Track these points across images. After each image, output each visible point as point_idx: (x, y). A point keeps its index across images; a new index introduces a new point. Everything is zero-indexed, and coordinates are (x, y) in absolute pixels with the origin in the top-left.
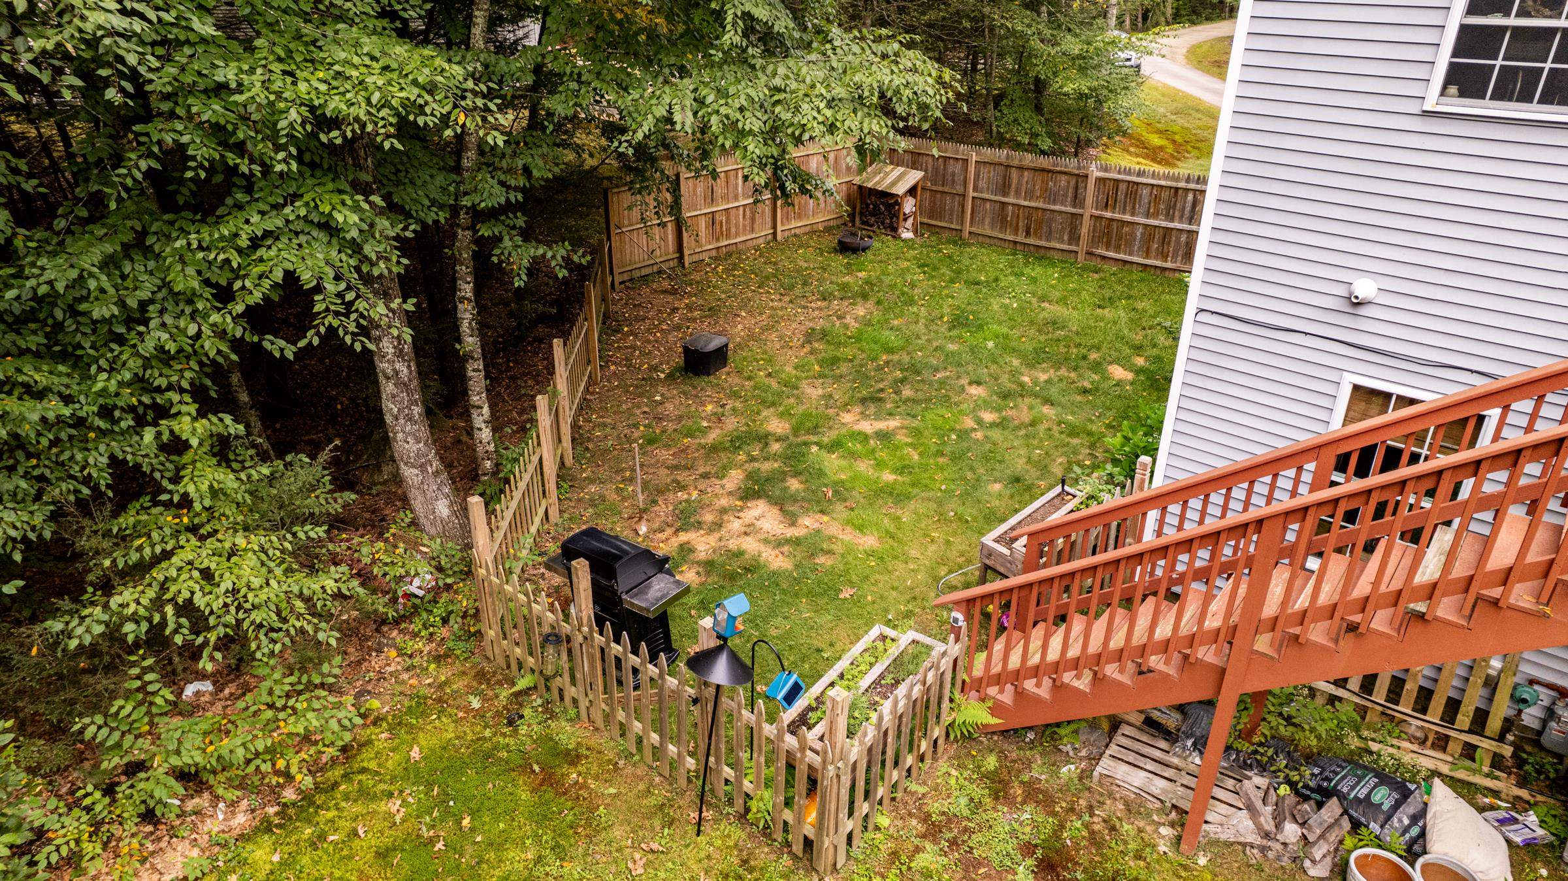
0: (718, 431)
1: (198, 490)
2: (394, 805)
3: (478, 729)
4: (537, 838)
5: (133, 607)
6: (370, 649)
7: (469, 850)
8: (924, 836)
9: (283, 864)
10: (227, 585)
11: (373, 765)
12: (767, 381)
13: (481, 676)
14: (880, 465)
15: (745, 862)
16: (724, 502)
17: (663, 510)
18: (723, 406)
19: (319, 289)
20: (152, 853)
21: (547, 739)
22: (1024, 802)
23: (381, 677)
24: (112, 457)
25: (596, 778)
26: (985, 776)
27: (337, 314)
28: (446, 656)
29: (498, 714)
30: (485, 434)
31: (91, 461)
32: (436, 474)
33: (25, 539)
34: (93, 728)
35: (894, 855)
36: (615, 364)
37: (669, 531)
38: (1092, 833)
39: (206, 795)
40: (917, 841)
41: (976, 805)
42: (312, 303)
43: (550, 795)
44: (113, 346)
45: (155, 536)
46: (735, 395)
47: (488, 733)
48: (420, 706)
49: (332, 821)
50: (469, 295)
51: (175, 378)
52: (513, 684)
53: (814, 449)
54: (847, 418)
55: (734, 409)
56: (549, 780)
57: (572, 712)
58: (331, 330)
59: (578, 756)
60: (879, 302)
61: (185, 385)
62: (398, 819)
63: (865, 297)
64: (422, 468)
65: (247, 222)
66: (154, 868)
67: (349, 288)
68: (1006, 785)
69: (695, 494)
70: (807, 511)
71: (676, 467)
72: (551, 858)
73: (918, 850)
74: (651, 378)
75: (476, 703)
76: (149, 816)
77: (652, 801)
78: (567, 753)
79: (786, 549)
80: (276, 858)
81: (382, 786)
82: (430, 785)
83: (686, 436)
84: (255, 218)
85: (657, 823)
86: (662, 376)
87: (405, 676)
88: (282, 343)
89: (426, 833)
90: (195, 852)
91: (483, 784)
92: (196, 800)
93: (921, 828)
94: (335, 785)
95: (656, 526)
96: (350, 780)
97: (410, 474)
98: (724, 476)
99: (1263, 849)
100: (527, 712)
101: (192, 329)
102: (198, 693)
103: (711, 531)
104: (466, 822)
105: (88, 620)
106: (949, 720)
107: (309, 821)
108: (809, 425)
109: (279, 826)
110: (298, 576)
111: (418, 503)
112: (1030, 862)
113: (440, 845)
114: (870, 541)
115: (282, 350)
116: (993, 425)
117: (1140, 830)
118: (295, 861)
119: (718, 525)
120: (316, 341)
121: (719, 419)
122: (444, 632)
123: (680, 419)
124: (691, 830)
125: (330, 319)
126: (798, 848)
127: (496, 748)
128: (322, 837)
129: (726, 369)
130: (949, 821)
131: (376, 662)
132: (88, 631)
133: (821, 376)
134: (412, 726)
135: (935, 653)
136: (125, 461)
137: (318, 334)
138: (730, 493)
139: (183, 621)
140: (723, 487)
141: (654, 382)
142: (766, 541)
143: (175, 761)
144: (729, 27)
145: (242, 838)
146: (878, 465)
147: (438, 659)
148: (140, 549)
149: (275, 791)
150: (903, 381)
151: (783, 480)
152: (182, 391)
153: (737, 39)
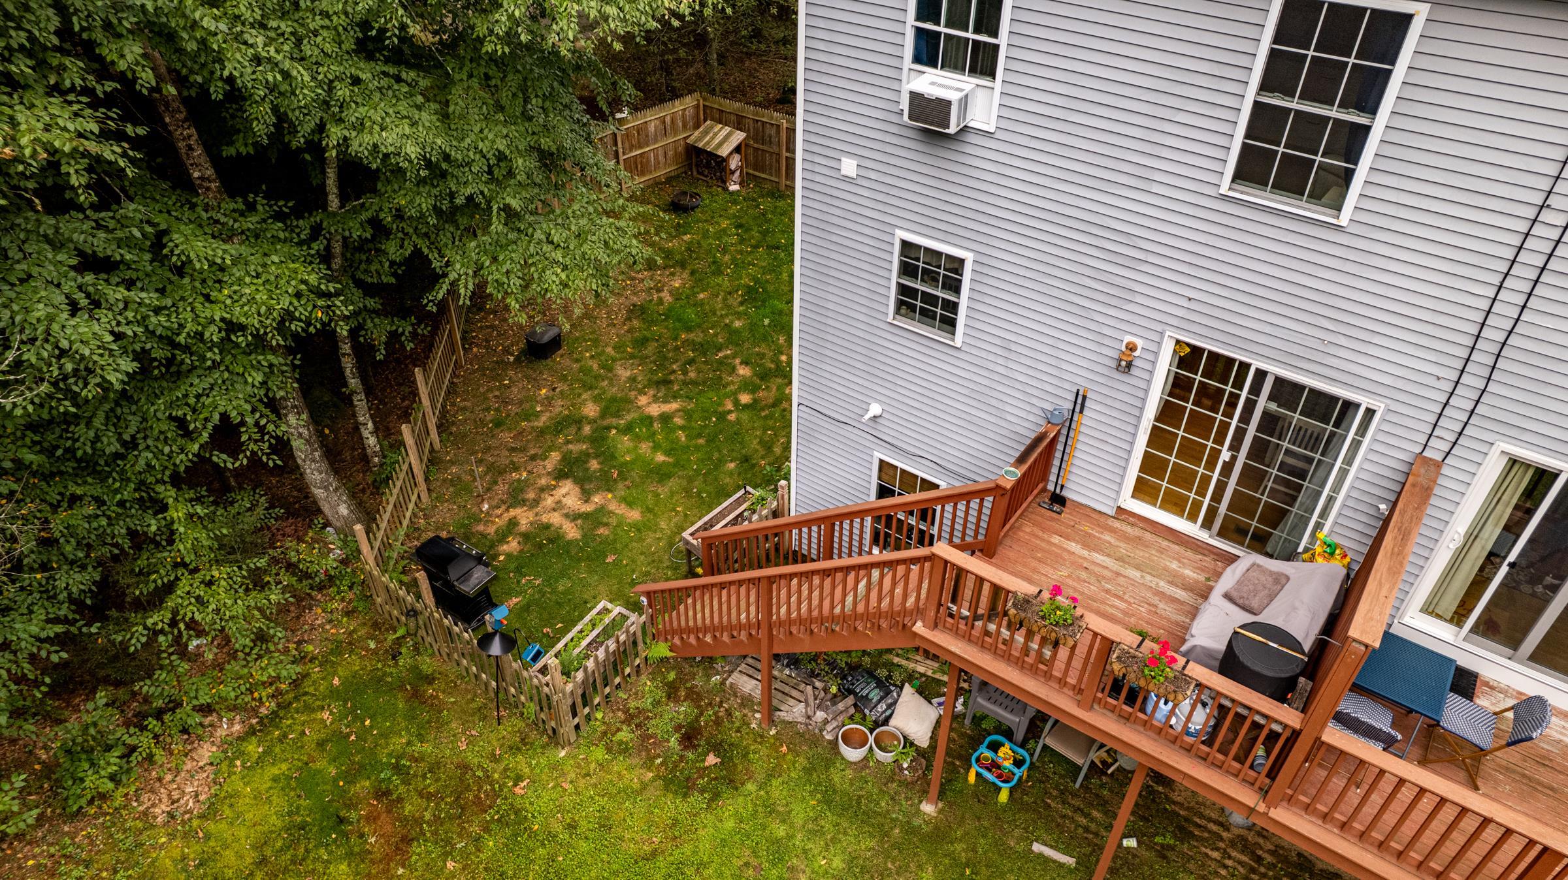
0: (548, 414)
1: (185, 548)
2: (326, 715)
3: (374, 662)
4: (408, 730)
5: (160, 625)
6: (304, 607)
7: (370, 739)
8: (623, 722)
9: (264, 752)
10: (212, 606)
11: (311, 690)
12: (590, 363)
13: (376, 625)
14: (656, 447)
15: (523, 740)
16: (543, 481)
17: (501, 489)
18: (554, 389)
19: (243, 423)
20: (190, 751)
21: (415, 669)
22: (685, 700)
23: (313, 628)
24: (128, 529)
25: (443, 692)
26: (666, 684)
27: (256, 441)
28: (353, 611)
29: (387, 651)
30: (372, 441)
31: (116, 532)
32: (336, 490)
33: (90, 591)
34: (146, 688)
35: (605, 733)
36: (477, 345)
37: (503, 507)
38: (717, 717)
39: (214, 714)
40: (618, 725)
41: (656, 703)
42: (239, 434)
43: (416, 704)
44: (119, 462)
45: (162, 572)
46: (564, 378)
47: (380, 665)
48: (338, 648)
49: (290, 726)
50: (348, 351)
51: (159, 476)
52: (395, 632)
53: (614, 431)
54: (643, 400)
55: (562, 392)
56: (416, 694)
57: (430, 651)
58: (253, 453)
59: (434, 679)
60: (693, 273)
61: (166, 479)
62: (328, 723)
63: (683, 265)
64: (326, 488)
65: (192, 385)
66: (192, 758)
67: (262, 416)
68: (677, 689)
69: (525, 474)
70: (598, 489)
71: (513, 450)
72: (416, 741)
73: (619, 730)
74: (503, 361)
75: (372, 645)
76: (185, 731)
77: (474, 705)
78: (427, 676)
79: (579, 522)
80: (260, 750)
81: (318, 703)
82: (345, 701)
83: (524, 420)
84: (196, 381)
85: (476, 719)
86: (512, 359)
87: (328, 627)
88: (224, 456)
89: (345, 730)
90: (214, 749)
91: (377, 699)
92: (210, 718)
93: (623, 717)
94: (290, 704)
95: (494, 503)
96: (299, 700)
97: (319, 493)
98: (546, 458)
99: (807, 725)
100: (404, 650)
101: (167, 450)
102: (198, 646)
103: (531, 508)
104: (367, 723)
105: (136, 635)
106: (644, 655)
107: (277, 728)
108: (613, 407)
109: (260, 731)
110: (254, 593)
111: (326, 509)
112: (677, 735)
113: (353, 738)
114: (635, 515)
115: (225, 462)
116: (746, 407)
117: (745, 715)
118: (271, 751)
119: (536, 502)
120: (245, 462)
121: (549, 402)
122: (351, 595)
123: (521, 402)
124: (495, 722)
125: (252, 446)
126: (550, 732)
127: (385, 674)
128: (285, 736)
129: (560, 352)
130: (640, 712)
131: (308, 617)
132: (138, 641)
133: (632, 357)
134: (333, 663)
135: (629, 622)
136: (137, 531)
137: (246, 456)
138: (549, 473)
139: (192, 632)
140: (544, 467)
141: (505, 365)
142: (567, 516)
143: (195, 702)
144: (494, 219)
145: (239, 738)
146: (654, 447)
147: (348, 614)
148: (155, 581)
149: (255, 711)
150: (691, 362)
151: (586, 462)
152: (164, 483)
153: (500, 227)
